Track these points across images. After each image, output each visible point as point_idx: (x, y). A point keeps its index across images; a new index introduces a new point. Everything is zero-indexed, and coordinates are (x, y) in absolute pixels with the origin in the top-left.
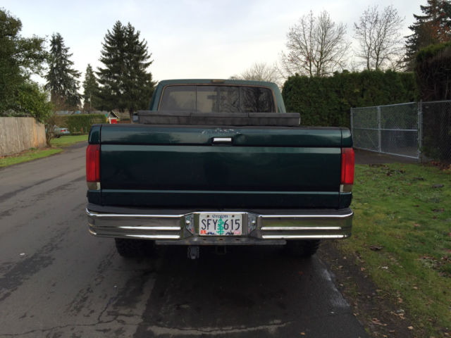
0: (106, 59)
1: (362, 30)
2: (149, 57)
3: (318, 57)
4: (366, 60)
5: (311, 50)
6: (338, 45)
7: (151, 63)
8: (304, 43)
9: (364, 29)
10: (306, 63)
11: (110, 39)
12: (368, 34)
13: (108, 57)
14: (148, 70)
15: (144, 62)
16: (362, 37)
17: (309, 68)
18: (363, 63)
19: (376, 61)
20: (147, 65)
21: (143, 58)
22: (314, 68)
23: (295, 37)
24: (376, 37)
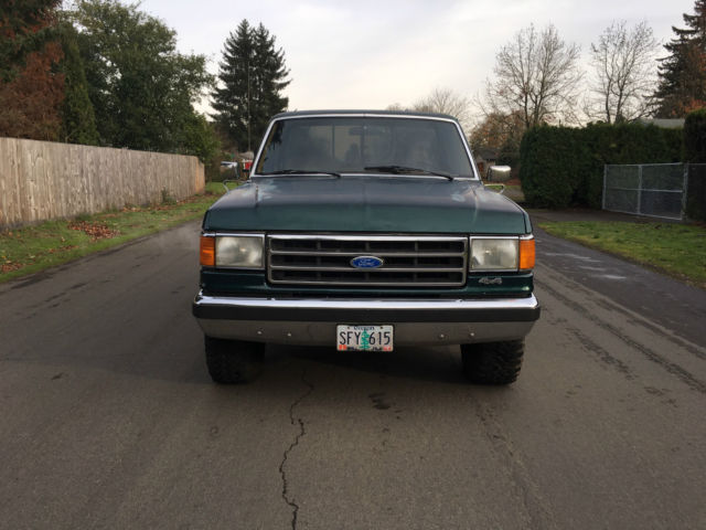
0: (226, 75)
1: (601, 54)
2: (287, 74)
3: (537, 88)
4: (605, 97)
5: (529, 79)
6: (567, 74)
7: (288, 83)
8: (519, 68)
9: (604, 53)
10: (521, 97)
11: (232, 46)
12: (610, 60)
13: (228, 72)
14: (282, 94)
15: (279, 82)
16: (601, 64)
17: (523, 104)
18: (600, 101)
19: (618, 99)
20: (282, 86)
21: (278, 76)
22: (530, 104)
23: (506, 59)
24: (620, 65)
